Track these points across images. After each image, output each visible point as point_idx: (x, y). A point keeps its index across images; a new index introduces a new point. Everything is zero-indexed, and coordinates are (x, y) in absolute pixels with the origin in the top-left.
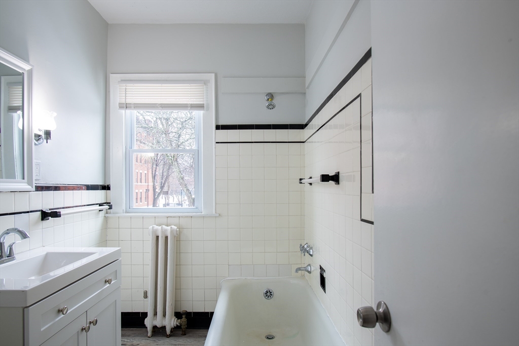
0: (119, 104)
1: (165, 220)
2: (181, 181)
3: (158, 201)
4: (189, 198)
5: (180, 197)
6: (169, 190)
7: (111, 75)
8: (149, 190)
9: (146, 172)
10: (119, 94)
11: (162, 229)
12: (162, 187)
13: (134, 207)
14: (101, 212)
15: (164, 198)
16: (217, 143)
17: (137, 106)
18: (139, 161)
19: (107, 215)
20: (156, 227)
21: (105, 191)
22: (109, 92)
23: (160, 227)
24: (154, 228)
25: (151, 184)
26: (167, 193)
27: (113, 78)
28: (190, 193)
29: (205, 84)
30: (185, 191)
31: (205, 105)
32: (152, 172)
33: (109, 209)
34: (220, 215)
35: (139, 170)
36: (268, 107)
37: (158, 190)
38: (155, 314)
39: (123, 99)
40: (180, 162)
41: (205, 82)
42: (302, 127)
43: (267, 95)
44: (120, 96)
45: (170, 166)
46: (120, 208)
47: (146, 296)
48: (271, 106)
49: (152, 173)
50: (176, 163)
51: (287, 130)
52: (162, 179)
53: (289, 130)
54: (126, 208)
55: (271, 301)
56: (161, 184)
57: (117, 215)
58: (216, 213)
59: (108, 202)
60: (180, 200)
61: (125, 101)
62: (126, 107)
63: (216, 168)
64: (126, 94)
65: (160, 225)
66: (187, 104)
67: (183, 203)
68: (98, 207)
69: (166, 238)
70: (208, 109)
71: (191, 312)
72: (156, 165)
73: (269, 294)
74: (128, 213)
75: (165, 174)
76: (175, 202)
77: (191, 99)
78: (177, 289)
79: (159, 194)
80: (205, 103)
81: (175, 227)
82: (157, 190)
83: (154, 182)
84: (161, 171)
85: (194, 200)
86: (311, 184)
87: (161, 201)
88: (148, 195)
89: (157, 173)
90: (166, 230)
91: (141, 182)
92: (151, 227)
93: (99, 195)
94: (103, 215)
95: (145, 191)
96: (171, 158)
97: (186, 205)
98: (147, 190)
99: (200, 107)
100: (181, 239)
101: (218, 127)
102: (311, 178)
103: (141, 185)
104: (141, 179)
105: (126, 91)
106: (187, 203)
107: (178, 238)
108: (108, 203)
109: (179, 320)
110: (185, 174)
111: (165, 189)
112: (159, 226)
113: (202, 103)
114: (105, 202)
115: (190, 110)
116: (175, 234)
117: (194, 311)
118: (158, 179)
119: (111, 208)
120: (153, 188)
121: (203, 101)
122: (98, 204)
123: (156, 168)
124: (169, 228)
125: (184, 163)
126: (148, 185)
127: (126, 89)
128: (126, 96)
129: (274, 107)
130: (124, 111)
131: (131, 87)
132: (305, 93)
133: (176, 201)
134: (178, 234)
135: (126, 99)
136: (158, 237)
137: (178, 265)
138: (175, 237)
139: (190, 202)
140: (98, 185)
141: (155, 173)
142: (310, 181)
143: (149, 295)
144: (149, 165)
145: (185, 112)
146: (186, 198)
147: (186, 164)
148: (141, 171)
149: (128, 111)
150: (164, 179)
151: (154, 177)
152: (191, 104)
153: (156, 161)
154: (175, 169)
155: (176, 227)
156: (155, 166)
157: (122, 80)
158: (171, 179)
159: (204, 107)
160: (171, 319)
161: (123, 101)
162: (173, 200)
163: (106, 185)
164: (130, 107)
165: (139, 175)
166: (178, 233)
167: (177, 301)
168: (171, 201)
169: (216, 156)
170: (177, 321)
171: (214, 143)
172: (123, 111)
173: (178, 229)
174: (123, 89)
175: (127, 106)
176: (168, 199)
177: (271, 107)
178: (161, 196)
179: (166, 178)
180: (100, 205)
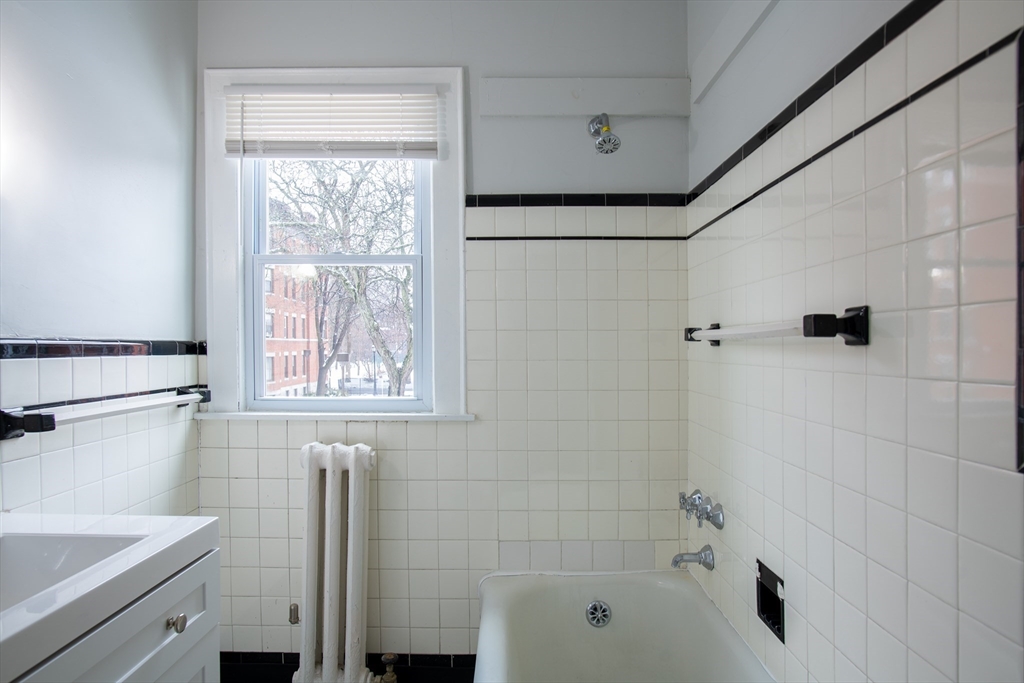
0: (227, 141)
1: (340, 430)
2: (374, 334)
3: (328, 374)
4: (389, 368)
5: (371, 366)
6: (349, 351)
7: (207, 72)
8: (309, 352)
9: (304, 316)
10: (226, 118)
11: (333, 453)
12: (336, 347)
13: (265, 397)
14: (183, 408)
15: (339, 367)
16: (468, 239)
17: (273, 148)
18: (290, 294)
19: (199, 416)
20: (319, 447)
21: (194, 356)
22: (203, 113)
23: (330, 447)
24: (315, 450)
25: (314, 340)
26: (345, 358)
27: (213, 79)
28: (392, 358)
29: (438, 93)
30: (382, 354)
31: (438, 146)
32: (317, 315)
33: (203, 401)
34: (476, 417)
35: (290, 313)
36: (600, 147)
37: (328, 352)
38: (319, 661)
39: (236, 130)
40: (371, 297)
41: (440, 90)
42: (681, 200)
43: (592, 122)
44: (228, 124)
45: (352, 303)
46: (229, 399)
47: (294, 618)
48: (609, 146)
49: (317, 319)
50: (363, 299)
51: (644, 208)
52: (336, 330)
53: (648, 207)
54: (246, 399)
55: (604, 631)
56: (334, 341)
57: (225, 416)
58: (467, 412)
59: (201, 383)
60: (372, 372)
61: (242, 135)
62: (245, 151)
63: (466, 300)
64: (243, 118)
65: (328, 441)
66: (395, 143)
67: (377, 377)
68: (174, 398)
69: (345, 474)
70: (446, 156)
71: (407, 655)
72: (325, 303)
73: (599, 614)
74: (251, 410)
75: (342, 320)
76: (361, 376)
77: (404, 129)
78: (373, 597)
79: (330, 360)
80: (438, 139)
81: (365, 448)
82: (326, 352)
83: (319, 336)
84: (334, 315)
85: (400, 372)
86: (716, 343)
87: (334, 375)
88: (308, 362)
89: (325, 319)
90: (344, 456)
91: (294, 336)
92: (306, 447)
93: (179, 369)
94: (189, 416)
95: (303, 353)
96: (352, 287)
97: (383, 381)
98: (307, 353)
99: (426, 149)
100: (381, 477)
101: (471, 201)
102: (717, 327)
103: (295, 342)
104: (294, 330)
105: (243, 112)
106: (386, 377)
107: (373, 473)
108: (201, 386)
109: (378, 678)
110: (382, 320)
111: (343, 350)
112: (327, 444)
113: (431, 139)
114: (194, 383)
115: (401, 157)
116: (367, 464)
117: (414, 652)
118: (328, 329)
119: (206, 398)
120: (319, 347)
121: (435, 135)
122: (174, 389)
123: (324, 309)
124: (351, 449)
125: (379, 298)
126: (308, 342)
127: (243, 105)
128: (243, 124)
129: (616, 147)
130: (239, 160)
131: (253, 99)
132: (686, 118)
133: (364, 373)
134: (375, 464)
135: (242, 130)
136: (323, 472)
137: (374, 539)
138: (365, 471)
139: (391, 375)
140: (174, 342)
141: (322, 318)
142: (715, 334)
143: (303, 614)
144: (310, 302)
145: (390, 162)
146: (383, 368)
147: (383, 301)
148: (294, 315)
149: (250, 161)
150: (340, 331)
151: (320, 325)
152: (405, 143)
153: (325, 295)
154: (361, 311)
155: (369, 448)
156: (321, 305)
157: (233, 85)
158: (353, 330)
159: (436, 149)
160: (358, 676)
161: (237, 135)
162: (358, 372)
163: (197, 342)
164: (255, 151)
165: (291, 322)
166: (374, 462)
167: (372, 625)
168: (353, 373)
169: (466, 271)
170: (372, 680)
171: (461, 239)
172: (236, 161)
173: (373, 454)
174: (236, 106)
175: (245, 148)
176: (348, 371)
177: (607, 147)
178: (335, 363)
179: (343, 329)
180: (181, 391)
